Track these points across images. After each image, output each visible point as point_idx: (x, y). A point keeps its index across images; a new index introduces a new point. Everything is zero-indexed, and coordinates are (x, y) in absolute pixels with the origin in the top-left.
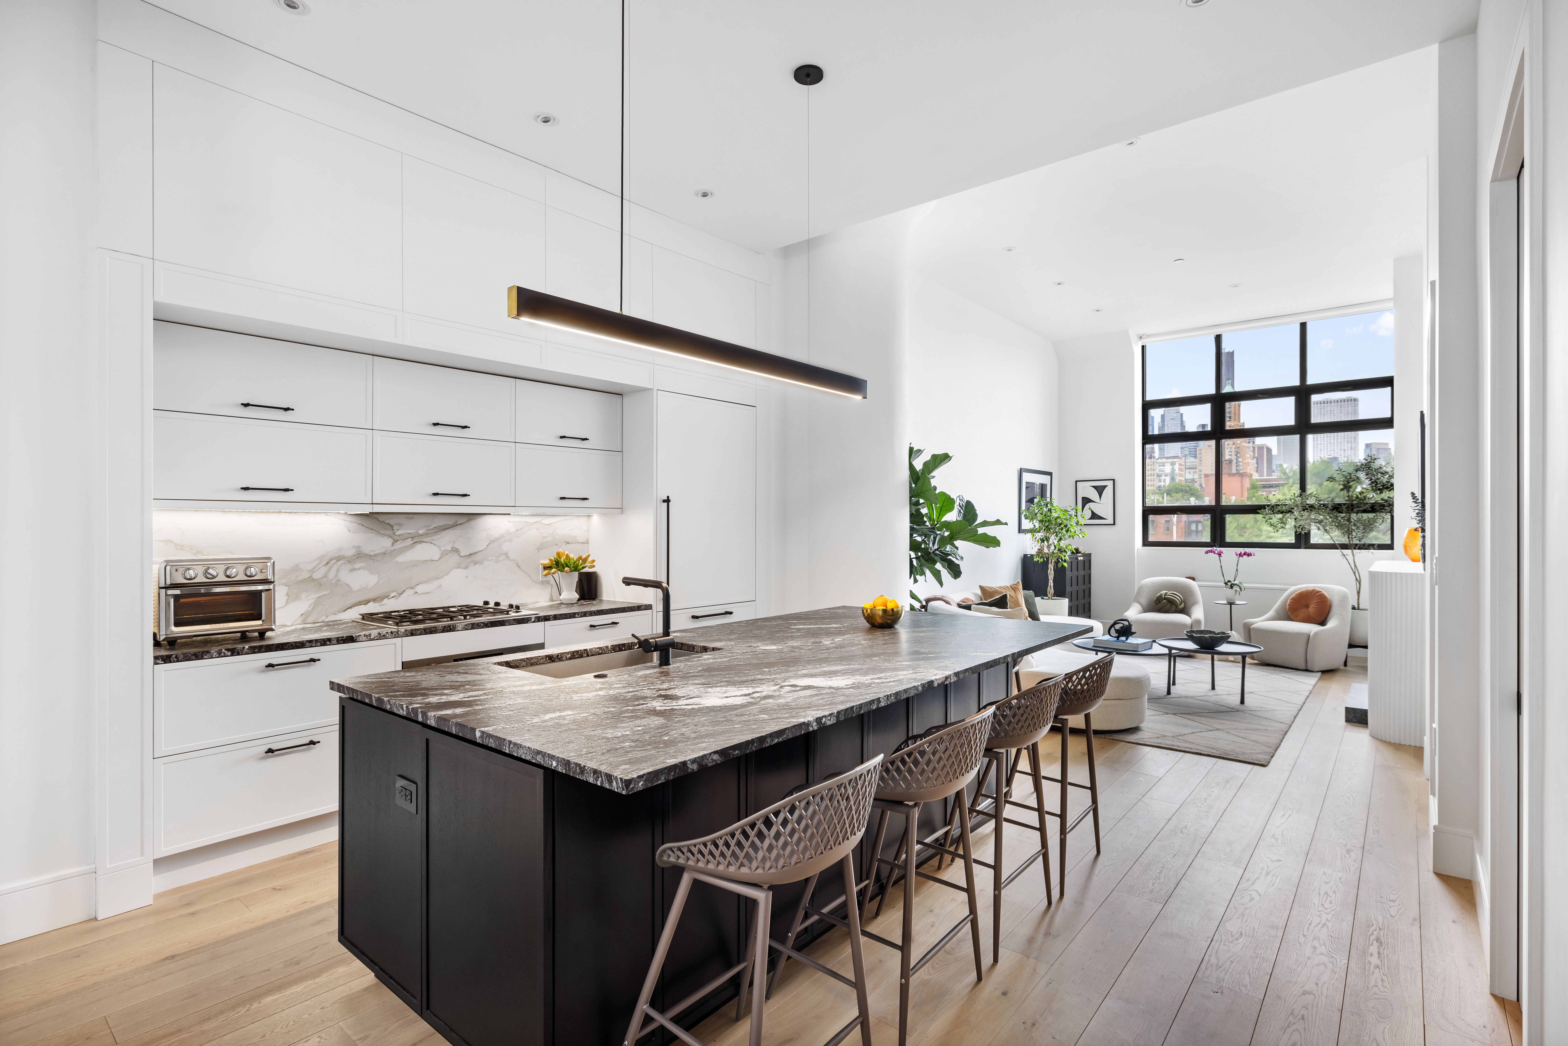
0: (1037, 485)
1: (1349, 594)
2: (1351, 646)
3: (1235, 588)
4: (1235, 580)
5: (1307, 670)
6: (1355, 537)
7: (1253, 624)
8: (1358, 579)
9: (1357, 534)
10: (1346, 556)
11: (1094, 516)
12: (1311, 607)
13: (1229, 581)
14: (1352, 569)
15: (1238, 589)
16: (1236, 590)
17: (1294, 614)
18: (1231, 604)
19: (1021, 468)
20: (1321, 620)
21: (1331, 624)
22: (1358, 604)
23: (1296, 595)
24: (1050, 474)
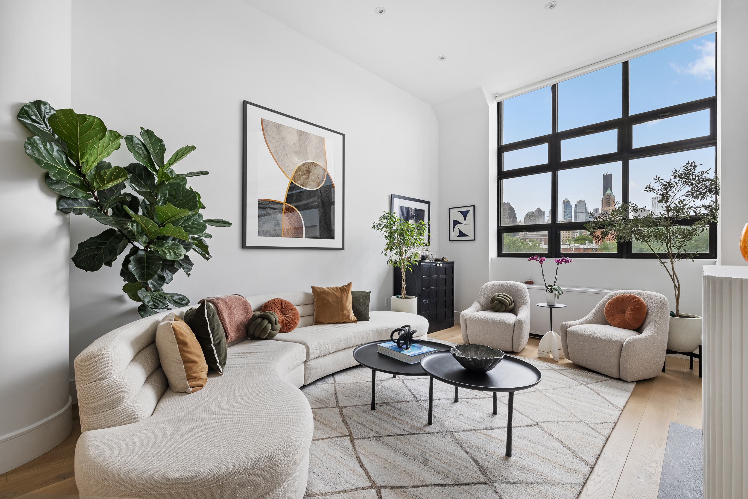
0: (412, 209)
1: (667, 301)
2: (669, 351)
3: (554, 292)
4: (554, 285)
5: (620, 379)
6: (674, 246)
7: (570, 326)
8: (677, 286)
9: (675, 243)
10: (664, 263)
11: (461, 234)
12: (627, 312)
13: (550, 286)
14: (671, 276)
15: (557, 293)
16: (555, 294)
17: (610, 319)
18: (551, 307)
19: (391, 194)
20: (637, 326)
21: (647, 332)
22: (677, 311)
23: (612, 300)
24: (429, 203)
